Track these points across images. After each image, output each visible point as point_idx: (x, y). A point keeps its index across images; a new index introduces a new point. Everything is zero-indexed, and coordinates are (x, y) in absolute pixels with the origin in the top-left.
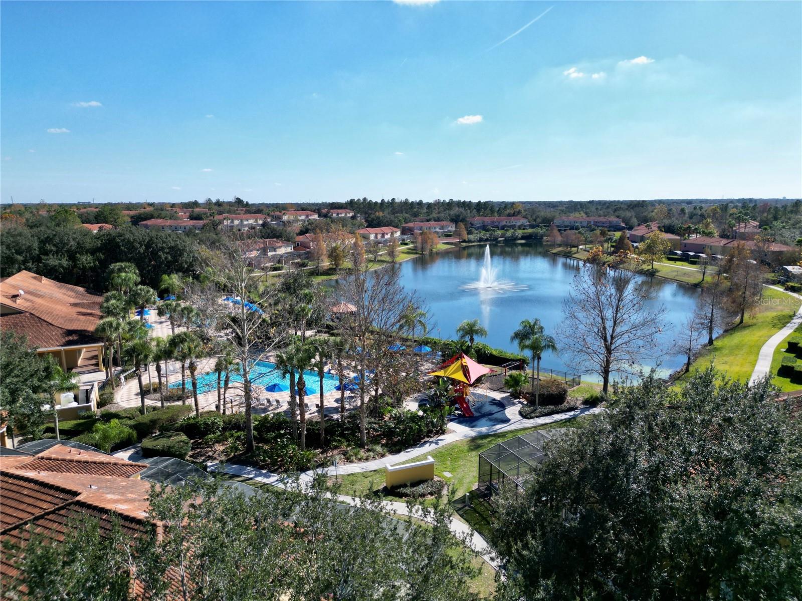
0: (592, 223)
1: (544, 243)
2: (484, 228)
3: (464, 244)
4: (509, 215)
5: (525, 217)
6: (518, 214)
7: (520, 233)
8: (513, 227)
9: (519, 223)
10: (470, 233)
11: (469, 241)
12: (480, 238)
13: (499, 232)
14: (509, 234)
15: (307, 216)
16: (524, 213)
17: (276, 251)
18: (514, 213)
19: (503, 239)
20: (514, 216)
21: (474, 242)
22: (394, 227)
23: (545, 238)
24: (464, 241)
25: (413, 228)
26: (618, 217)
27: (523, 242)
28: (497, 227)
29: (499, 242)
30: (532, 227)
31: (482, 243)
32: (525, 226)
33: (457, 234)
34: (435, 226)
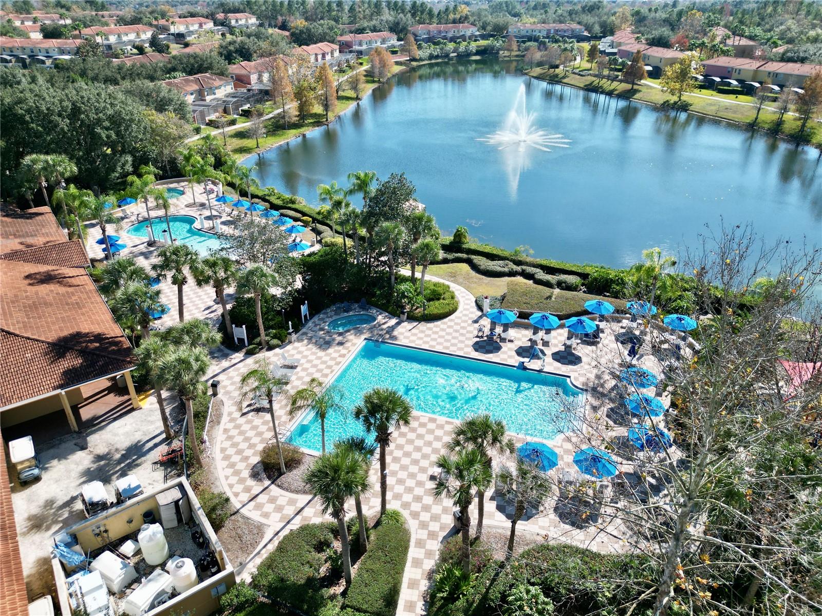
0: (552, 31)
1: (501, 59)
2: (431, 40)
3: (414, 64)
4: (454, 22)
5: (473, 24)
6: (465, 20)
7: (473, 46)
8: (463, 38)
9: (468, 33)
10: (420, 47)
11: (421, 60)
12: (431, 54)
13: (451, 46)
14: (462, 48)
15: (201, 26)
16: (472, 19)
17: (214, 94)
18: (460, 19)
19: (455, 54)
20: (460, 23)
21: (423, 60)
22: (329, 42)
23: (501, 52)
24: (414, 60)
25: (351, 42)
26: (579, 23)
27: (478, 58)
28: (445, 38)
29: (451, 59)
30: (484, 37)
31: (433, 61)
32: (476, 36)
33: (404, 50)
34: (376, 38)
